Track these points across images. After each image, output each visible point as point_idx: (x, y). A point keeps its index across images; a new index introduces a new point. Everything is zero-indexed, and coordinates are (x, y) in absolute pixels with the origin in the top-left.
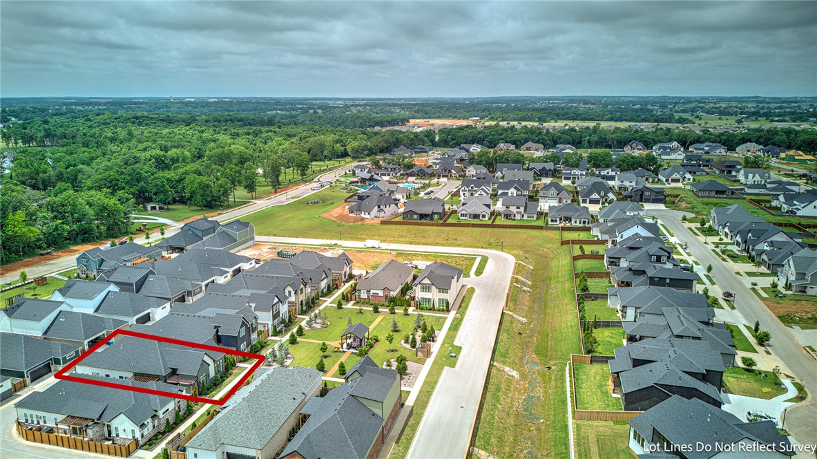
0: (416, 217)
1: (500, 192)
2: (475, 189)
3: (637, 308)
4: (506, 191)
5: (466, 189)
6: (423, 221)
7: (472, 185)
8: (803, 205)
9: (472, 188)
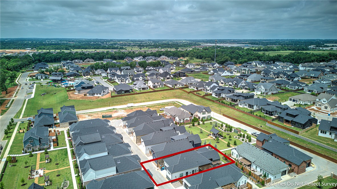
0: (123, 92)
1: (135, 79)
2: (123, 78)
3: (257, 105)
4: (138, 78)
5: (119, 79)
6: (126, 94)
7: (121, 77)
8: (222, 73)
9: (122, 78)
